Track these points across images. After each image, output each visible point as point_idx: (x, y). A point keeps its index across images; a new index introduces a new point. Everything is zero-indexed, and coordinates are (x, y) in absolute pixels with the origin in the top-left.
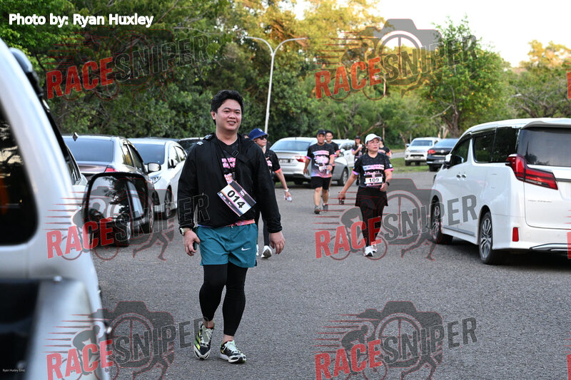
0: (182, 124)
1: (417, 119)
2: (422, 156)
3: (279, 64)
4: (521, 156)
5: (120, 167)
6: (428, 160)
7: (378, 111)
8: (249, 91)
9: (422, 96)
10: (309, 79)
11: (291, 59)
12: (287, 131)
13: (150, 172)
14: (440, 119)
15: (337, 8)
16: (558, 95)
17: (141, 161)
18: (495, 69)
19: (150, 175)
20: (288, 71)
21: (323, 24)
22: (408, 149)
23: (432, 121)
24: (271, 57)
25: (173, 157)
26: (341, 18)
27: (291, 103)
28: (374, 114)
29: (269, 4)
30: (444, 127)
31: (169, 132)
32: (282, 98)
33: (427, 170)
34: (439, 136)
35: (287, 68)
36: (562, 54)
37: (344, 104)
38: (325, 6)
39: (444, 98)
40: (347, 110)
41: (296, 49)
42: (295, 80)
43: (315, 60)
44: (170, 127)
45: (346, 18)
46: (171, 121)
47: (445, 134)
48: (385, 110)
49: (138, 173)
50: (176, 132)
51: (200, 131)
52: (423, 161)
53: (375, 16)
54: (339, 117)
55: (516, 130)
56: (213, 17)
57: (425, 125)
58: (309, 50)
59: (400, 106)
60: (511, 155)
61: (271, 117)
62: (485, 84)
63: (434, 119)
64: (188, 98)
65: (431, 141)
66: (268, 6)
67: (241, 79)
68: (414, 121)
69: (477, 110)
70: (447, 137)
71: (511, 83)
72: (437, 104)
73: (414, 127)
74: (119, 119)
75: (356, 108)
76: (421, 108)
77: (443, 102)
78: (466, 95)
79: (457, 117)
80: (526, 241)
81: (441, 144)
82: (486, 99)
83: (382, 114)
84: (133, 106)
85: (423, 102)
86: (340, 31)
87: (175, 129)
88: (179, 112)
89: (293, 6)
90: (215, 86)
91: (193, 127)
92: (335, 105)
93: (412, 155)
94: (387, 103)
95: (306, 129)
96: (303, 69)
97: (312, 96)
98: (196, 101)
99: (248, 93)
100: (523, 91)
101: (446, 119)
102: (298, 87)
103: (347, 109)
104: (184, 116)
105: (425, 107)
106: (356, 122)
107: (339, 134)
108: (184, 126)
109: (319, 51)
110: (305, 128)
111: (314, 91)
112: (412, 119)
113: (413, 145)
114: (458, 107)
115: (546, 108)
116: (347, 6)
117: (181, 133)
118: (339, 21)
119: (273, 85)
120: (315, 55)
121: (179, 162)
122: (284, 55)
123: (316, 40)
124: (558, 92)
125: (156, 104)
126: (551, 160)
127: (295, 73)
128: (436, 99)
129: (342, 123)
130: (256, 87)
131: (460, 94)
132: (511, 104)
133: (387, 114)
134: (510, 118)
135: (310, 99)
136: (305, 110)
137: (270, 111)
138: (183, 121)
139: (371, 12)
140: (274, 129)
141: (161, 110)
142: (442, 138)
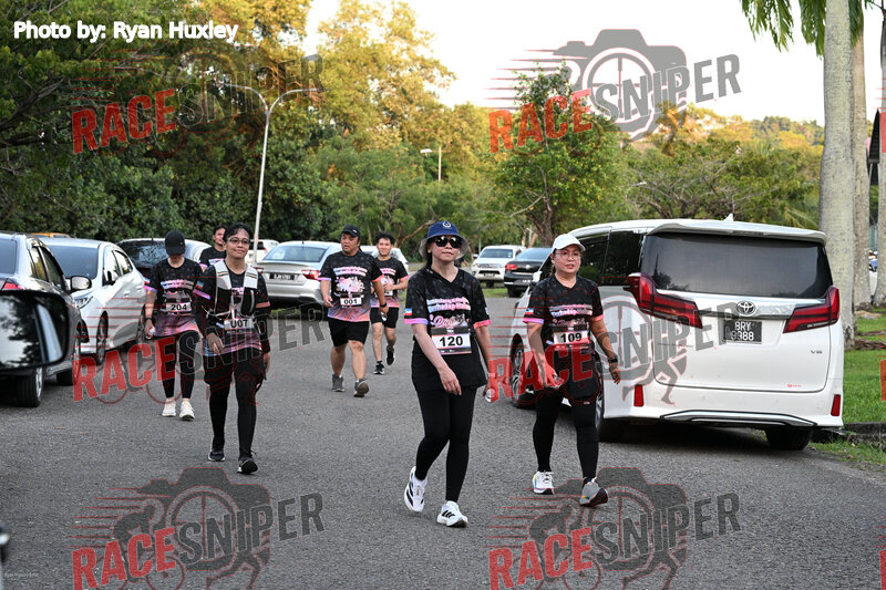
0: (125, 217)
1: (489, 216)
2: (498, 273)
3: (277, 127)
4: (648, 277)
5: (27, 281)
6: (506, 279)
7: (430, 202)
8: (232, 167)
9: (497, 182)
10: (323, 152)
11: (296, 121)
12: (290, 231)
13: (74, 290)
14: (524, 217)
15: (369, 44)
16: (702, 185)
17: (59, 272)
18: (607, 143)
19: (74, 295)
20: (292, 139)
21: (346, 68)
22: (476, 261)
23: (513, 221)
24: (265, 116)
25: (110, 267)
26: (374, 60)
27: (296, 188)
28: (424, 207)
29: (263, 35)
30: (530, 230)
31: (106, 228)
32: (281, 180)
33: (503, 295)
34: (523, 243)
35: (290, 134)
36: (708, 123)
37: (377, 191)
38: (350, 41)
39: (530, 185)
40: (382, 201)
41: (303, 105)
42: (301, 152)
43: (332, 122)
44: (107, 221)
45: (382, 60)
46: (108, 212)
47: (531, 241)
48: (440, 202)
49: (56, 291)
50: (116, 228)
51: (155, 227)
52: (499, 281)
53: (426, 57)
54: (370, 210)
55: (638, 237)
56: (176, 52)
57: (500, 225)
58: (325, 107)
59: (463, 197)
60: (632, 275)
61: (265, 209)
62: (591, 165)
63: (515, 217)
64: (135, 176)
65: (511, 251)
66: (262, 38)
67: (218, 149)
68: (485, 219)
69: (581, 205)
70: (535, 245)
71: (631, 165)
72: (519, 195)
73: (484, 230)
74: (25, 207)
75: (397, 198)
76: (496, 199)
77: (528, 190)
78: (564, 182)
79: (550, 215)
80: (654, 405)
81: (526, 255)
82: (593, 188)
83: (435, 208)
84: (48, 186)
85: (499, 191)
86: (372, 79)
87: (115, 224)
88: (121, 198)
89: (301, 39)
90: (178, 159)
91: (143, 221)
92: (364, 192)
93: (481, 272)
94: (444, 191)
95: (319, 228)
96: (314, 136)
97: (328, 177)
98: (147, 181)
99: (230, 171)
100: (650, 177)
101: (534, 217)
102: (306, 164)
103: (383, 199)
104: (129, 205)
105: (501, 198)
106: (395, 219)
107: (370, 238)
108: (129, 220)
109: (339, 108)
110: (317, 226)
111: (331, 170)
112: (482, 217)
113: (483, 256)
114: (552, 199)
115: (685, 205)
116: (383, 41)
117: (124, 230)
118: (371, 64)
119: (267, 159)
120: (334, 116)
121: (119, 275)
122: (285, 114)
123: (335, 92)
124: (701, 180)
125: (86, 184)
126: (693, 283)
127: (301, 143)
128: (518, 187)
129: (374, 221)
130: (242, 163)
131: (554, 179)
132: (631, 197)
133: (443, 208)
134: (632, 219)
135: (325, 183)
136: (318, 199)
137: (264, 200)
138: (127, 213)
139: (420, 51)
140: (269, 228)
141: (92, 195)
142: (527, 246)
